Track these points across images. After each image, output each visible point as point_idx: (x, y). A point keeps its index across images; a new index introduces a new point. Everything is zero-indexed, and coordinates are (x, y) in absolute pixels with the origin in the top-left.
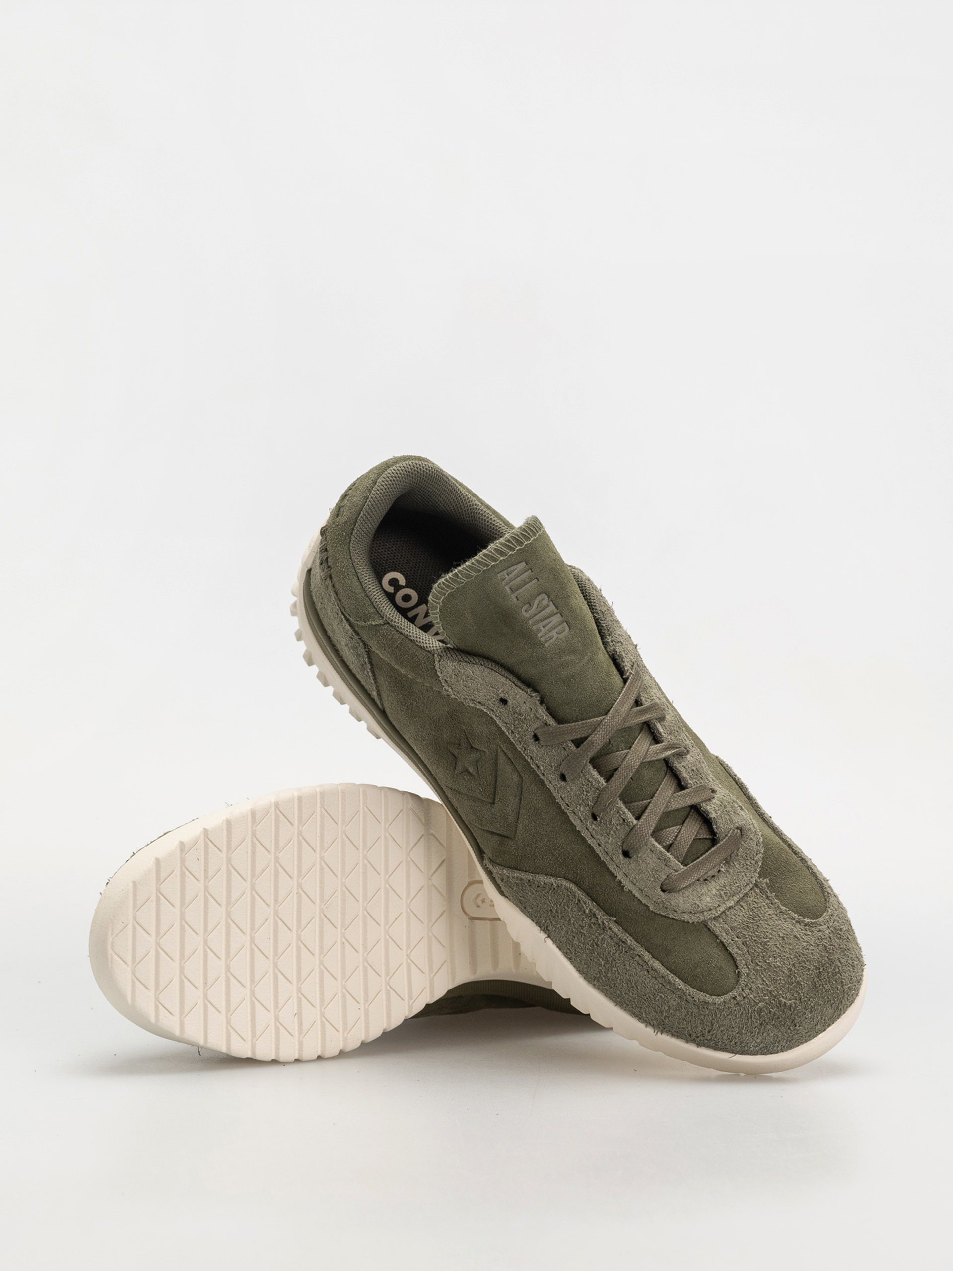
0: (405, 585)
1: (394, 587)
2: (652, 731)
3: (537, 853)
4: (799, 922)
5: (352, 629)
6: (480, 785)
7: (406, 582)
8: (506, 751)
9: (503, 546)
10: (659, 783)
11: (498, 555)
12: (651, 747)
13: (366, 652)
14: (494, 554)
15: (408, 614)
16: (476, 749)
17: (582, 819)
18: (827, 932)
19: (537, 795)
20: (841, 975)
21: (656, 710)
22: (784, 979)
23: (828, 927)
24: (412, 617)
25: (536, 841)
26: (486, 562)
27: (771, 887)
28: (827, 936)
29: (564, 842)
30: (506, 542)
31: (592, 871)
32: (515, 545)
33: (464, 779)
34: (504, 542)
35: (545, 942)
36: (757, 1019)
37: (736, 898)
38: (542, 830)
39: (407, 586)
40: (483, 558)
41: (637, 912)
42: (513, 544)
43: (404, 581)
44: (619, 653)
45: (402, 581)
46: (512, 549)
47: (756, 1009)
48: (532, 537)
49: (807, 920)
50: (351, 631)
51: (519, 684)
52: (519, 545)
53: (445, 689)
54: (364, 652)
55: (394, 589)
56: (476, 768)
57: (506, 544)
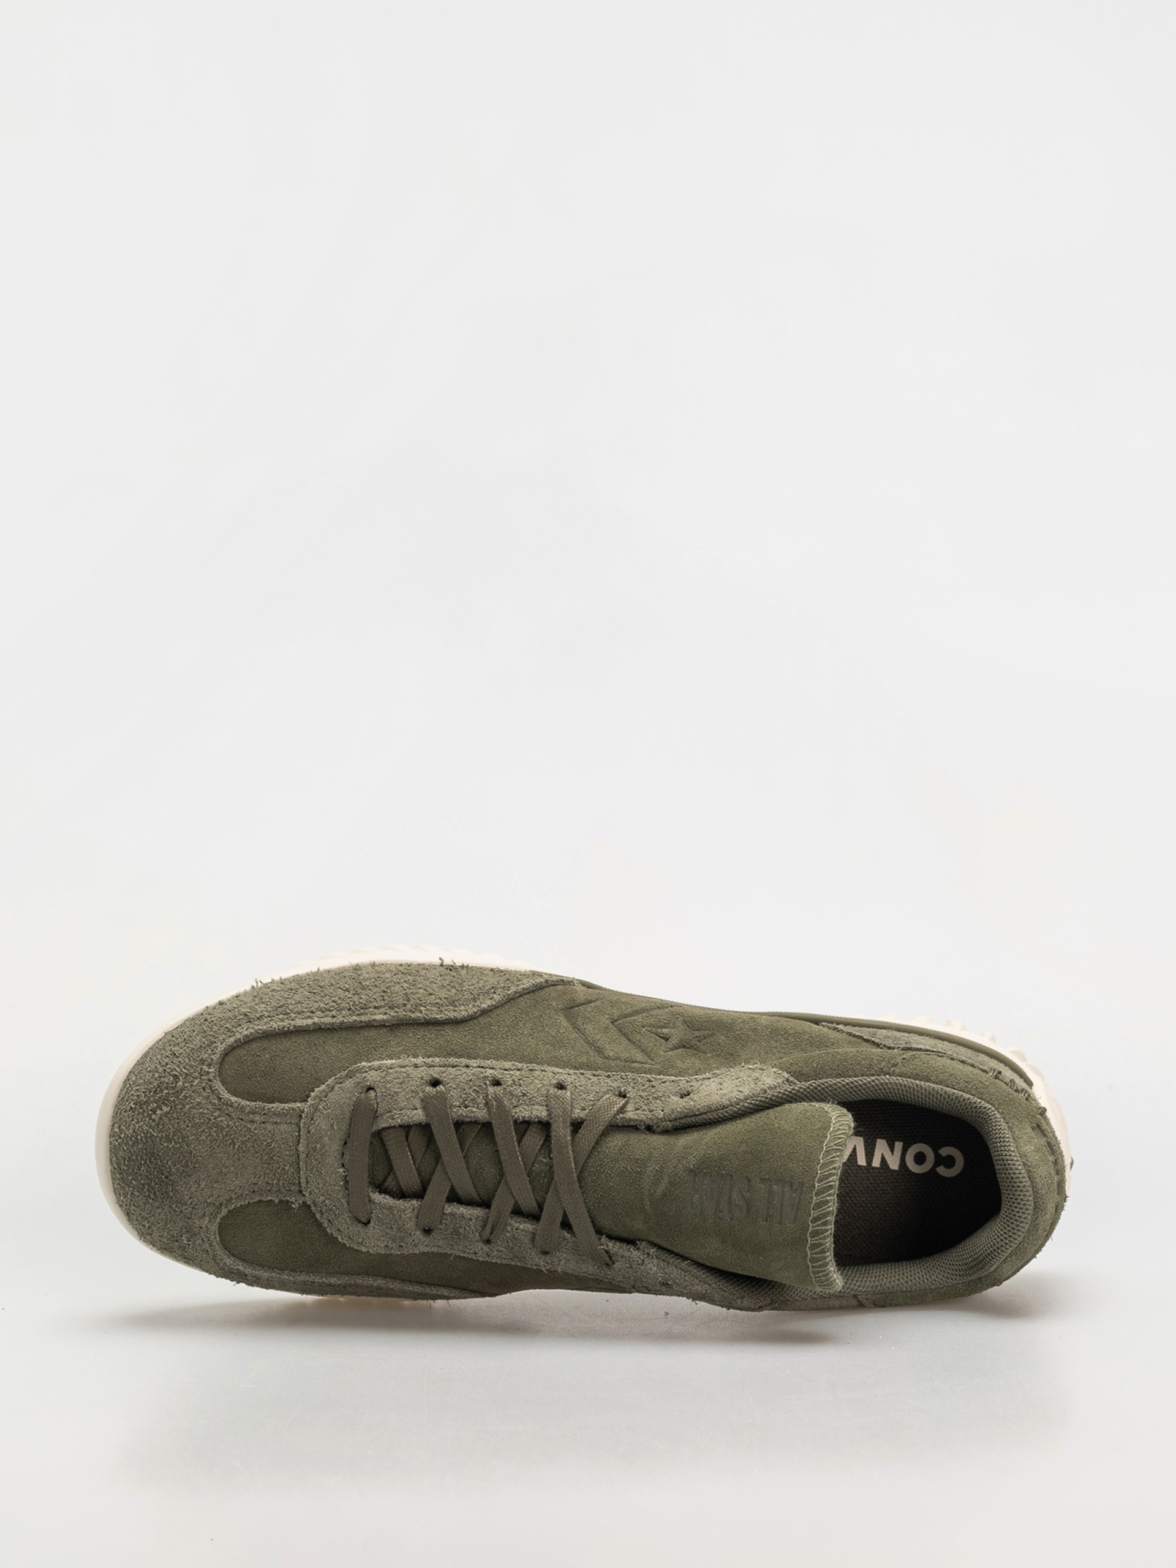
0: (935, 1170)
1: (944, 1158)
2: (530, 1218)
3: (524, 1017)
4: (229, 1201)
5: (915, 1048)
6: (643, 1026)
7: (938, 1174)
8: (642, 1065)
9: (825, 1213)
10: (473, 1177)
11: (819, 1200)
12: (513, 1201)
13: (881, 1044)
14: (824, 1197)
15: (901, 1144)
16: (677, 1049)
17: (506, 1072)
18: (197, 1221)
19: (572, 1057)
20: (145, 1196)
21: (546, 1239)
22: (185, 1130)
23: (201, 1227)
24: (894, 1144)
25: (536, 1025)
26: (825, 1182)
27: (286, 1205)
28: (193, 1217)
29: (506, 1043)
30: (825, 1220)
31: (452, 1043)
32: (816, 1226)
33: (666, 1020)
34: (827, 1219)
35: (440, 959)
36: (172, 1071)
37: (303, 1156)
38: (539, 1036)
39: (933, 1170)
40: (830, 1182)
41: (375, 1050)
42: (818, 1226)
43: (941, 1173)
44: (632, 1252)
45: (942, 1170)
46: (816, 1219)
47: (180, 1078)
48: (811, 1254)
49: (224, 1211)
50: (914, 1046)
51: (683, 1121)
52: (812, 1232)
53: (757, 1063)
54: (882, 1042)
55: (941, 1155)
56: (661, 1035)
57: (824, 1219)
